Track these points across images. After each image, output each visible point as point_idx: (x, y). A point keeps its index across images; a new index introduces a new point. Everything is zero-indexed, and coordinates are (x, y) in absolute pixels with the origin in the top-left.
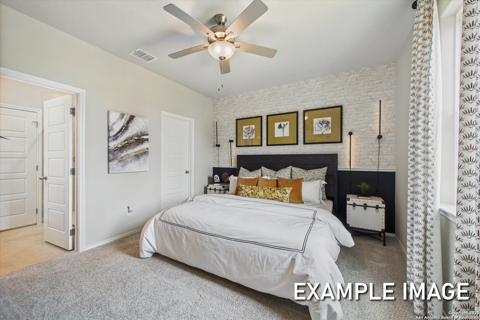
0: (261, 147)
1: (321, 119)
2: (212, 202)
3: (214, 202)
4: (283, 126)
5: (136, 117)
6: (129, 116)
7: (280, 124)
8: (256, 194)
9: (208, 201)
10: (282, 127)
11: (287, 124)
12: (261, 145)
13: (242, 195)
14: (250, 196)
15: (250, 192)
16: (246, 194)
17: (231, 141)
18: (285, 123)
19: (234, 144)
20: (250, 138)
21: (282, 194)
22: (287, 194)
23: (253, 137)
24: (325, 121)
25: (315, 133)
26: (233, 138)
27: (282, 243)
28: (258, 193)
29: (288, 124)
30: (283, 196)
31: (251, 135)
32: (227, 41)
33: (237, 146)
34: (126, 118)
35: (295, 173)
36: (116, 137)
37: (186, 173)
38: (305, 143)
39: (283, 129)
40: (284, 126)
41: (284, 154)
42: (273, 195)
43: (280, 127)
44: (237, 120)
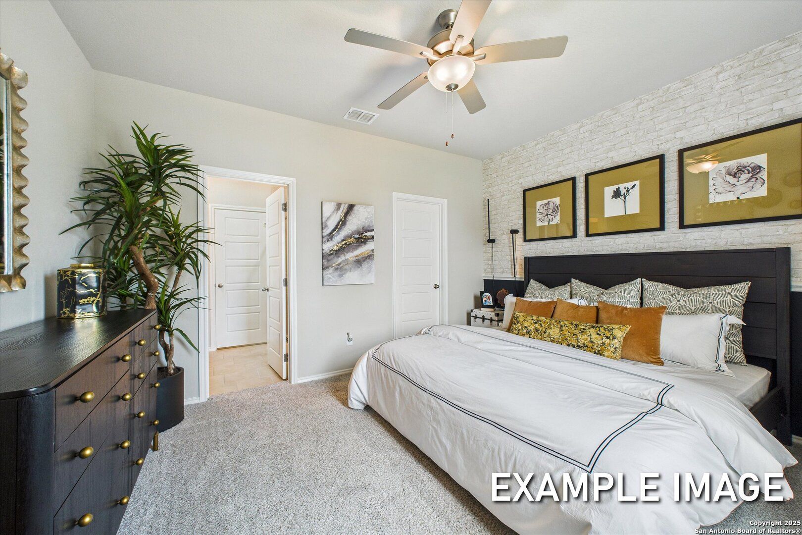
0: (574, 240)
1: (733, 164)
2: (456, 340)
3: (459, 340)
4: (623, 191)
5: (357, 205)
6: (347, 205)
7: (618, 189)
8: (545, 332)
9: (450, 336)
10: (622, 194)
11: (634, 186)
12: (574, 236)
13: (517, 332)
14: (531, 336)
15: (532, 328)
16: (525, 331)
17: (514, 232)
18: (629, 185)
19: (519, 237)
20: (551, 223)
21: (602, 339)
22: (614, 338)
23: (557, 220)
24: (745, 167)
25: (714, 198)
26: (519, 226)
27: (546, 439)
28: (548, 331)
29: (637, 188)
30: (603, 343)
31: (553, 217)
32: (459, 53)
33: (525, 240)
34: (344, 208)
35: (652, 295)
36: (331, 236)
37: (435, 288)
38: (682, 226)
39: (625, 198)
40: (628, 191)
41: (628, 252)
42: (580, 337)
43: (617, 194)
44: (525, 191)
